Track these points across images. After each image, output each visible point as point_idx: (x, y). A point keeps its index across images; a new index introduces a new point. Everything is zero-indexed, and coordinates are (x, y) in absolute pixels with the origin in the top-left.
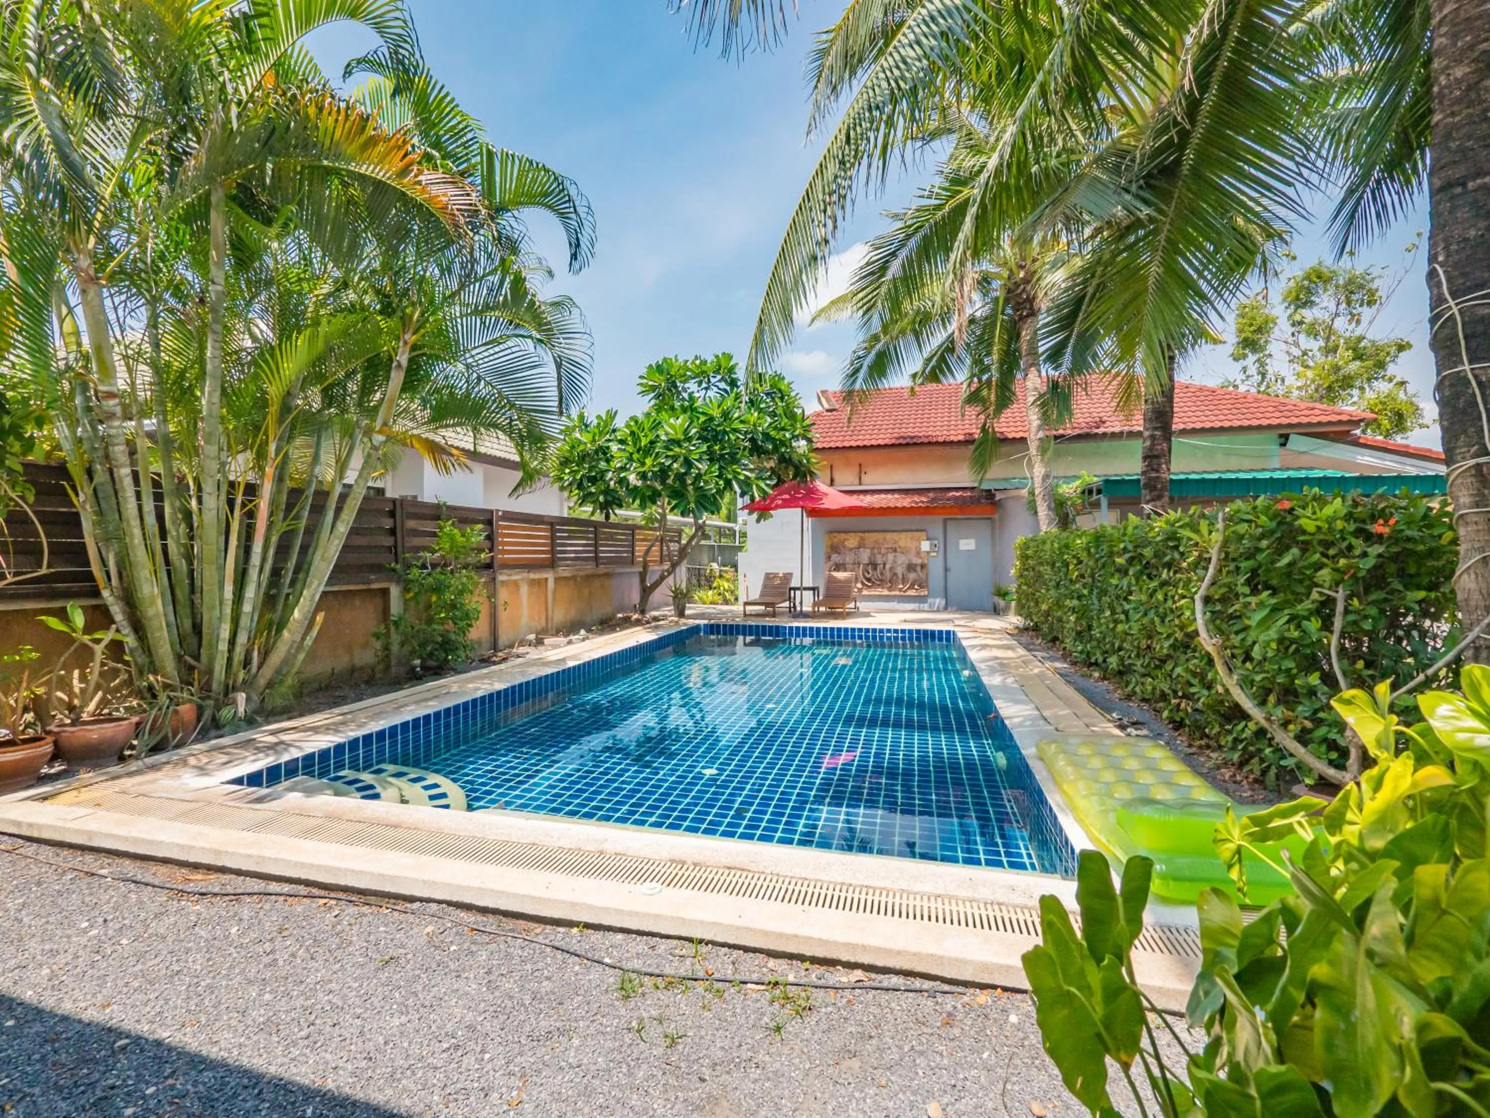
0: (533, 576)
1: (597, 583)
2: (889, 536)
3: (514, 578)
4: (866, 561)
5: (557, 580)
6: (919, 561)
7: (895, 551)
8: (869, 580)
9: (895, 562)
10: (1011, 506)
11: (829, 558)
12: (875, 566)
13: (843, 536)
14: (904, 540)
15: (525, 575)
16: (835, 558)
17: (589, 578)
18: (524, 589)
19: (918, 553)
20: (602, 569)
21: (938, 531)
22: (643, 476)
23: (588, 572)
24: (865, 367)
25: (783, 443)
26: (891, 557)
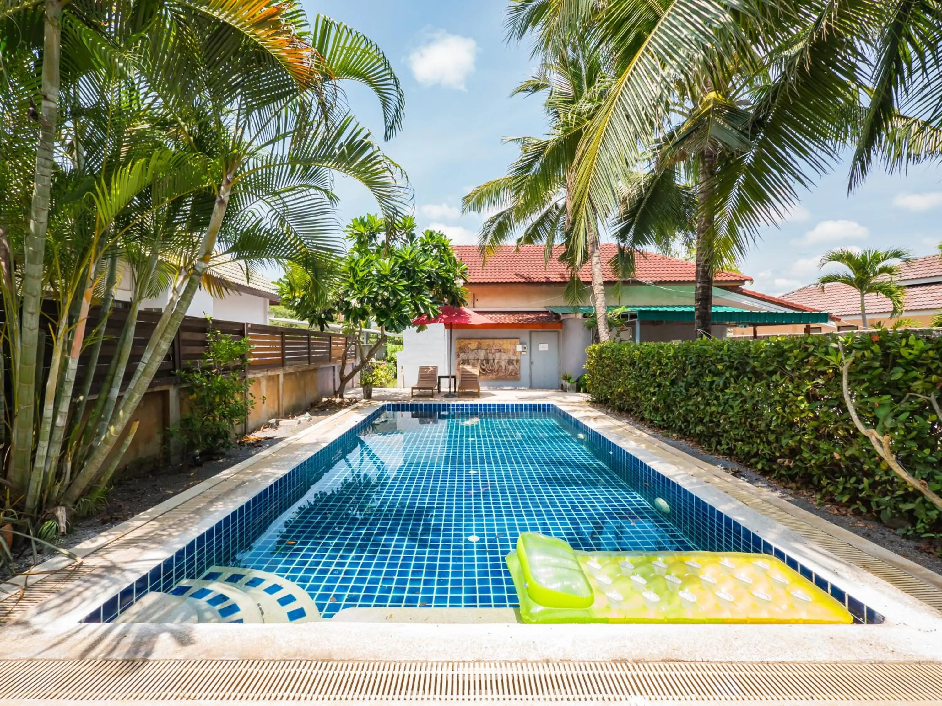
0: (270, 373)
1: (309, 377)
2: (496, 341)
3: (259, 375)
4: (482, 358)
5: (285, 375)
6: (515, 358)
7: (500, 351)
8: (484, 370)
9: (500, 358)
10: (570, 324)
11: (458, 355)
12: (488, 361)
13: (467, 341)
14: (506, 344)
15: (265, 373)
16: (463, 356)
17: (304, 372)
18: (264, 383)
19: (515, 352)
20: (313, 365)
21: (526, 339)
22: (361, 301)
23: (305, 368)
24: (491, 232)
25: (448, 280)
26: (498, 355)
